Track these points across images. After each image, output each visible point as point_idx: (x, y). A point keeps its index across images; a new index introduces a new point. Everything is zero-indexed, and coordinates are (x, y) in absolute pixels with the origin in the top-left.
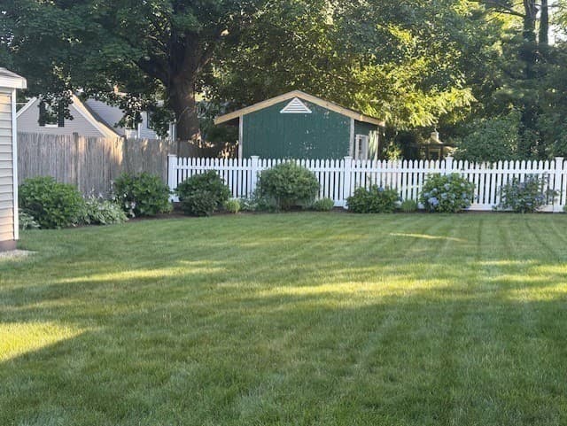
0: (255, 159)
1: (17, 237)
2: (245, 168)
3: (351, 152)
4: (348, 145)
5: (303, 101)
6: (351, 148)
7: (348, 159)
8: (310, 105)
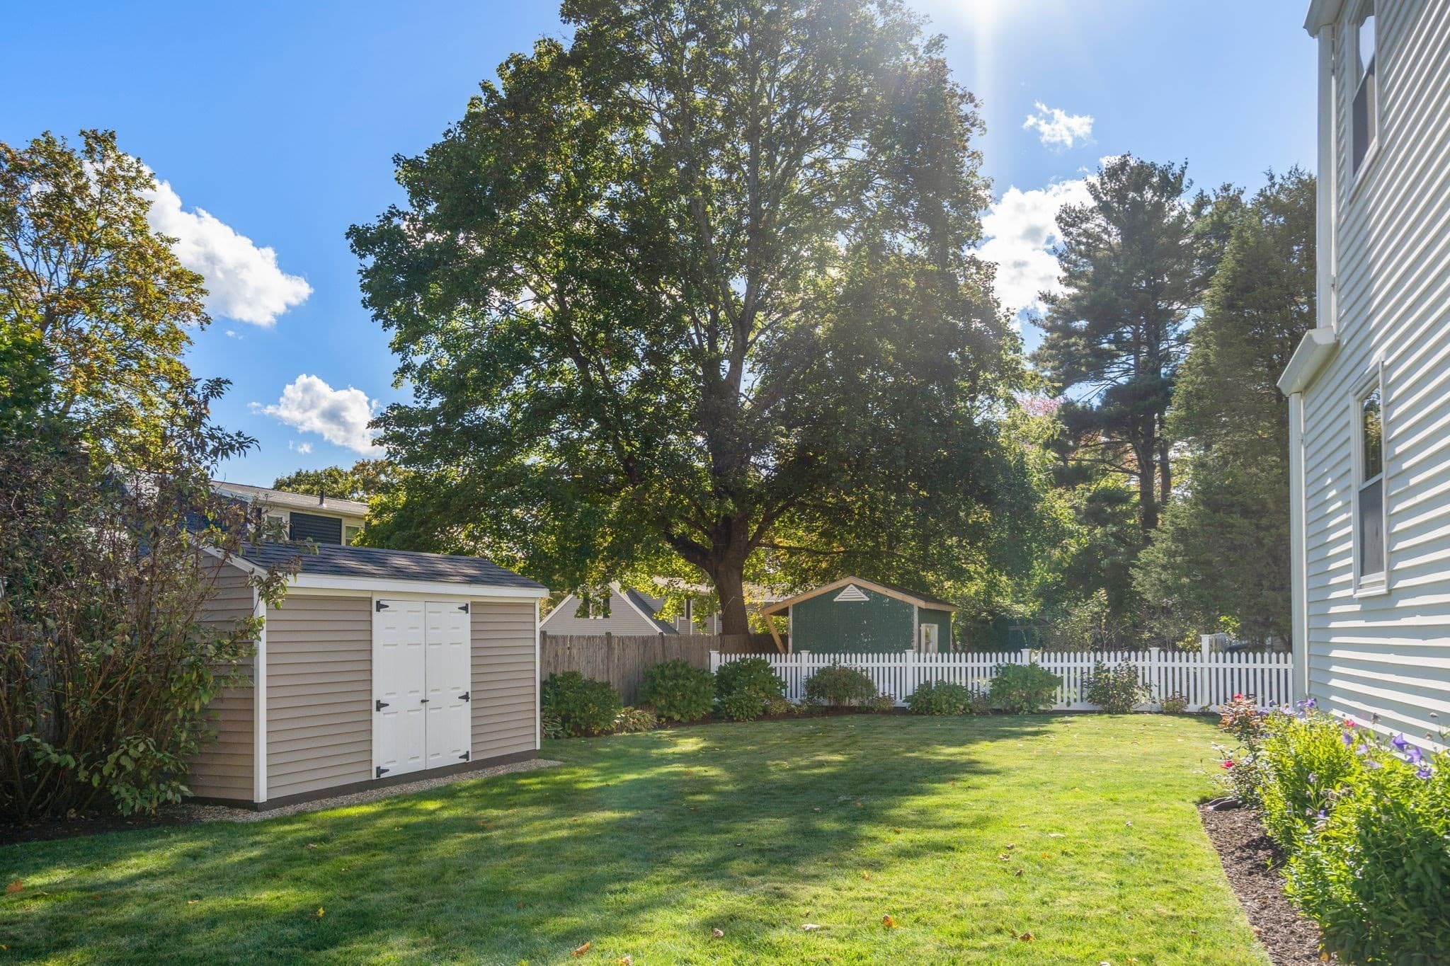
0: (805, 654)
1: (538, 747)
2: (794, 664)
3: (915, 644)
4: (911, 635)
5: (859, 588)
6: (916, 638)
7: (910, 653)
8: (867, 592)
